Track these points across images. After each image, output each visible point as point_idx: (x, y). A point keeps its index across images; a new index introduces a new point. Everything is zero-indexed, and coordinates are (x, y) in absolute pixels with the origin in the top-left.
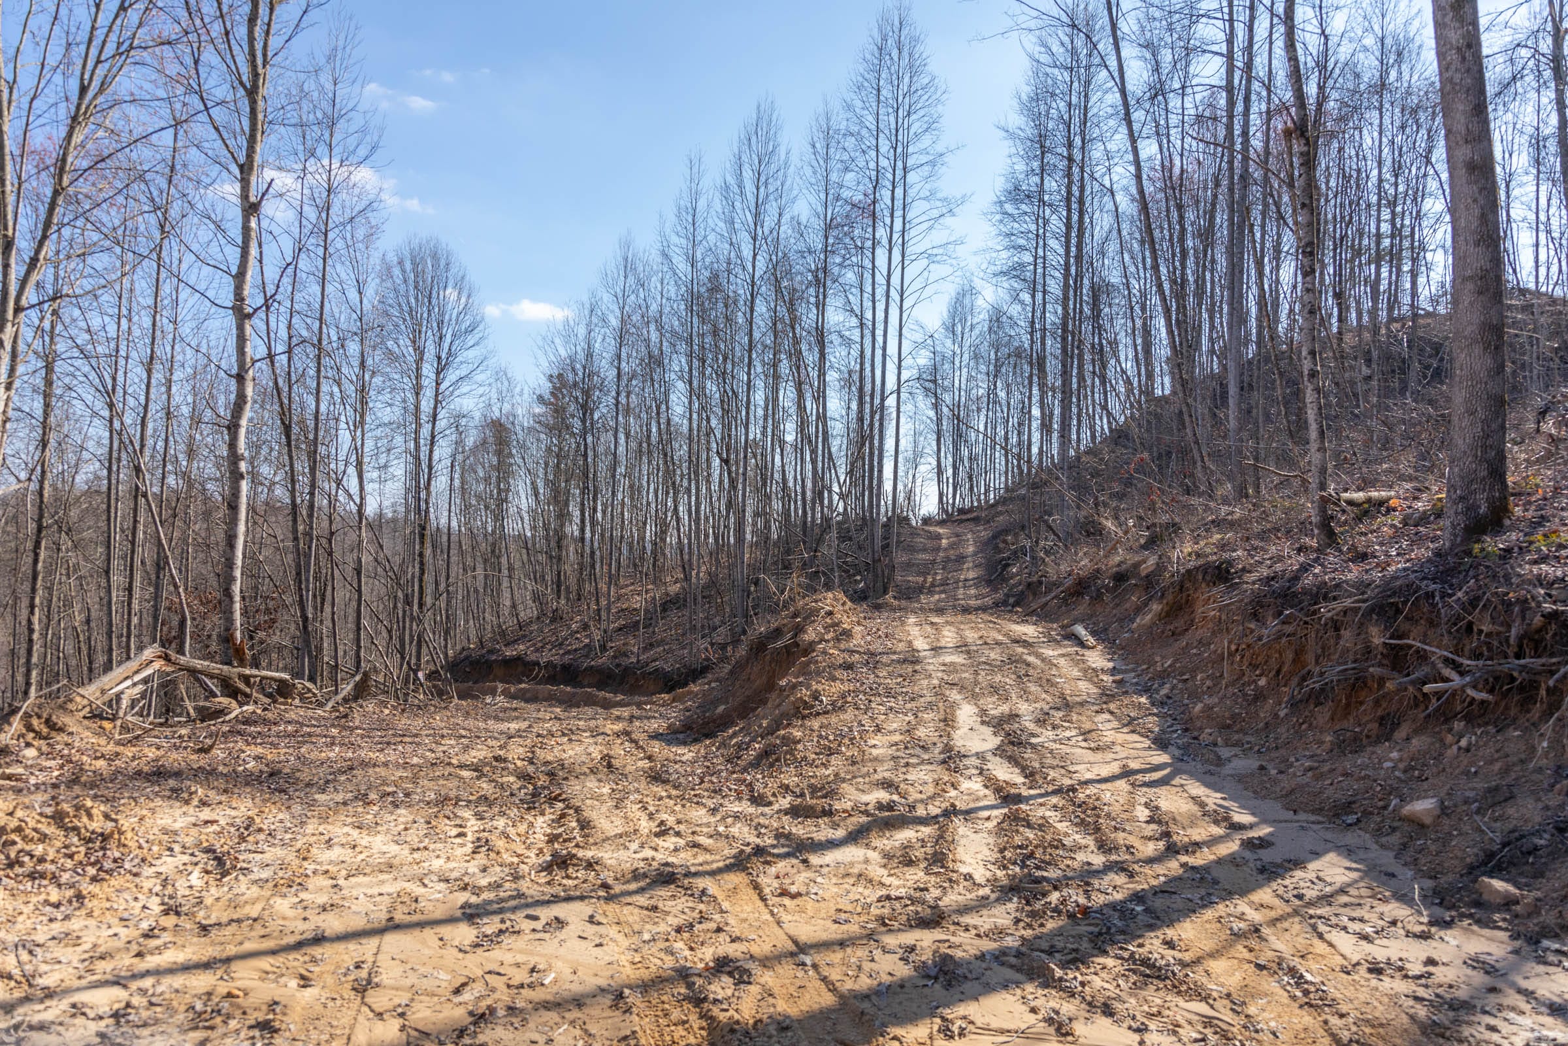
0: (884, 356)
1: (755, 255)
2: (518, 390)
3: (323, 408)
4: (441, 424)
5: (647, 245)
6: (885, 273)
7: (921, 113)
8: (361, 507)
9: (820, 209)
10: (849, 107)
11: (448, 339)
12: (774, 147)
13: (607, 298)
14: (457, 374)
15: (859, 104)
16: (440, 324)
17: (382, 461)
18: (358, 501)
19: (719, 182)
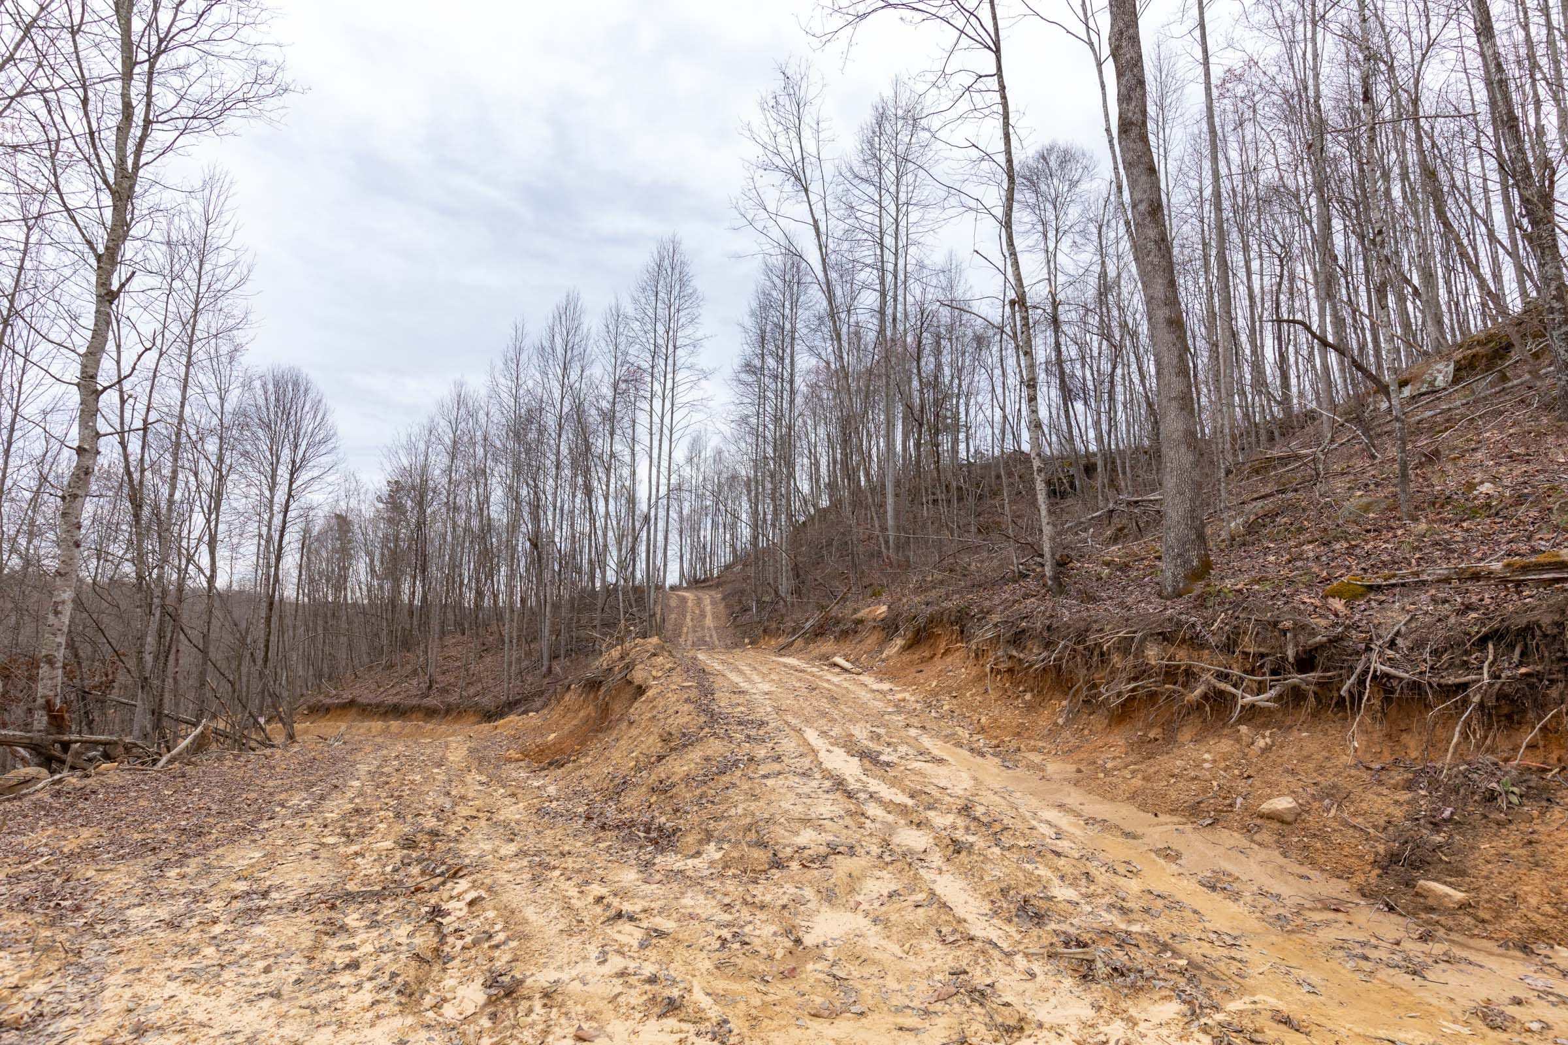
0: (658, 472)
1: (563, 398)
2: (363, 490)
3: (178, 496)
4: (292, 514)
5: (478, 385)
6: (660, 414)
7: (686, 312)
8: (211, 579)
9: (610, 369)
10: (635, 301)
11: (303, 447)
12: (579, 325)
13: (443, 423)
14: (310, 475)
15: (643, 300)
16: (296, 436)
17: (235, 540)
18: (208, 573)
19: (537, 343)
